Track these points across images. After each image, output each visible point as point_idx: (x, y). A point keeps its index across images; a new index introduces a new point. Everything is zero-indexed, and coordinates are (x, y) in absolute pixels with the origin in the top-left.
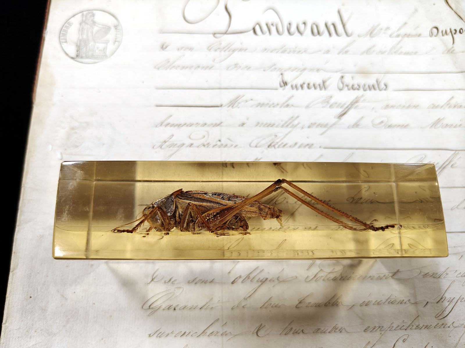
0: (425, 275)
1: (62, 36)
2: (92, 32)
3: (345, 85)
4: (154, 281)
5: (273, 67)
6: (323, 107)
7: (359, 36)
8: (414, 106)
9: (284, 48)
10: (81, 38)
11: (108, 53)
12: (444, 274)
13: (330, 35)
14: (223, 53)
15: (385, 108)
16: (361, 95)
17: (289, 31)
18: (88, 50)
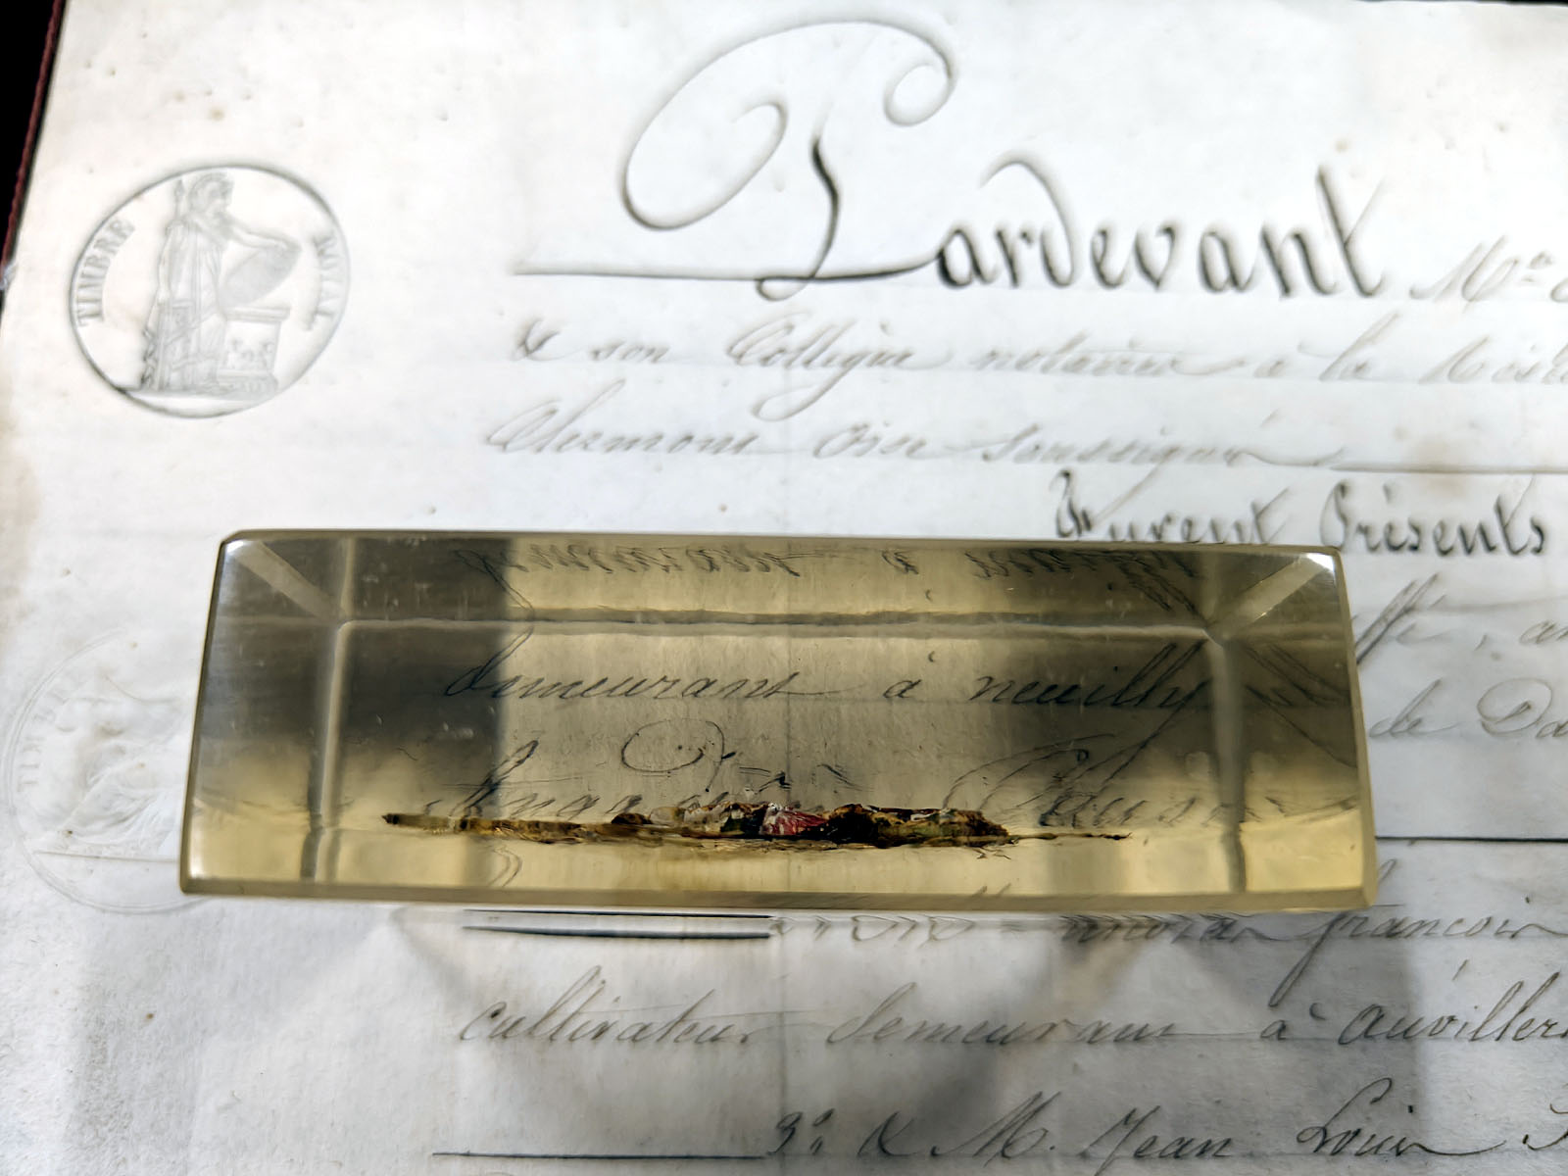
1: (82, 287)
2: (215, 269)
3: (1353, 527)
5: (1029, 442)
7: (1413, 294)
9: (1077, 349)
10: (163, 295)
13: (1286, 289)
14: (798, 372)
15: (1539, 640)
16: (1428, 576)
17: (1098, 266)
18: (193, 348)
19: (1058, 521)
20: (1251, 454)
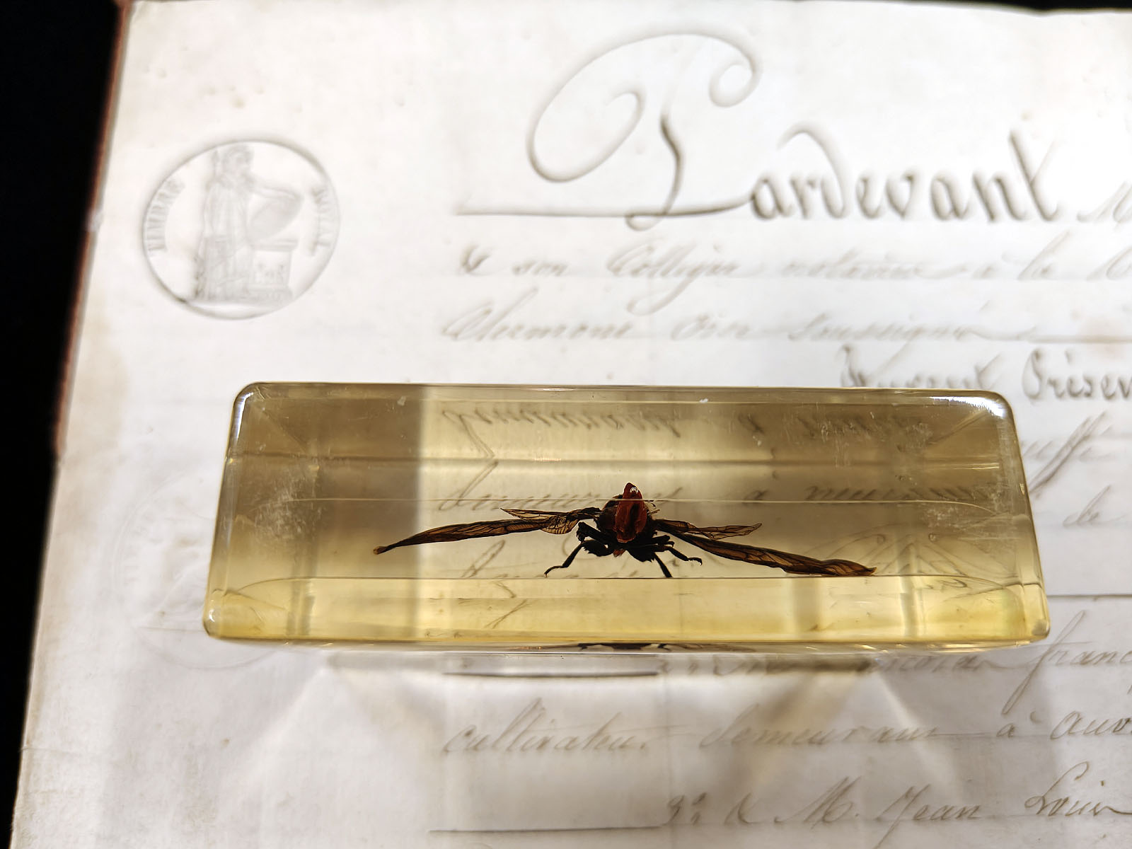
1: (150, 228)
2: (243, 214)
3: (1046, 380)
5: (821, 326)
7: (1080, 218)
9: (851, 260)
10: (208, 233)
11: (293, 283)
13: (992, 216)
14: (658, 280)
16: (1099, 414)
17: (862, 204)
18: (231, 271)
19: (843, 382)
20: (972, 332)
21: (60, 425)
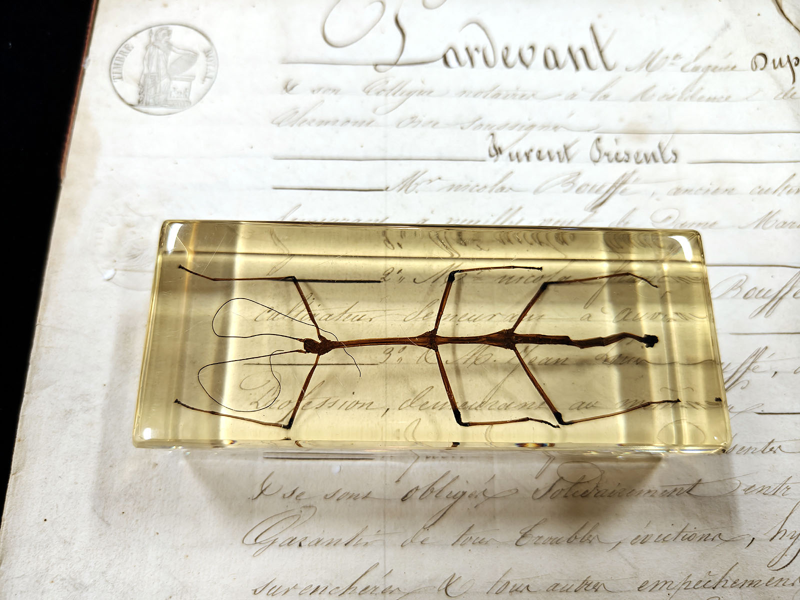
0: (749, 489)
1: (114, 68)
2: (166, 62)
3: (603, 154)
4: (264, 494)
5: (478, 123)
6: (565, 192)
7: (627, 69)
8: (726, 190)
9: (497, 89)
10: (146, 71)
11: (192, 97)
12: (782, 488)
13: (577, 68)
14: (390, 97)
15: (675, 194)
16: (632, 170)
17: (505, 60)
18: (158, 92)
19: (489, 151)
20: (562, 127)
21: (63, 164)
